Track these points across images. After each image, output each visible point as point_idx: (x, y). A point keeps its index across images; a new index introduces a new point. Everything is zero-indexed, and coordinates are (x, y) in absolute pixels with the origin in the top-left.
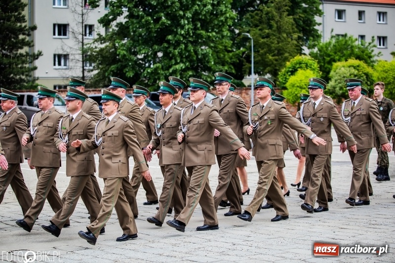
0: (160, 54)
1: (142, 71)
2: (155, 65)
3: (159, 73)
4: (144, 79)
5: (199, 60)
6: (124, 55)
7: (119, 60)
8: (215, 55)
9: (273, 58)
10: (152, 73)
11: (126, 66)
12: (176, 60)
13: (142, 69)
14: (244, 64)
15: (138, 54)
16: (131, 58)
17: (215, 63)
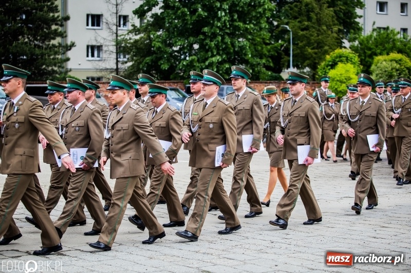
0: (196, 46)
1: (177, 63)
2: (191, 58)
3: (194, 66)
4: (180, 72)
5: (236, 53)
6: (160, 48)
7: (154, 52)
8: (252, 47)
9: (313, 51)
10: (188, 65)
11: (160, 58)
12: (212, 53)
13: (177, 61)
14: (282, 57)
15: (173, 46)
16: (166, 50)
17: (253, 56)
